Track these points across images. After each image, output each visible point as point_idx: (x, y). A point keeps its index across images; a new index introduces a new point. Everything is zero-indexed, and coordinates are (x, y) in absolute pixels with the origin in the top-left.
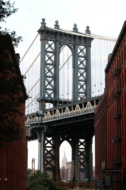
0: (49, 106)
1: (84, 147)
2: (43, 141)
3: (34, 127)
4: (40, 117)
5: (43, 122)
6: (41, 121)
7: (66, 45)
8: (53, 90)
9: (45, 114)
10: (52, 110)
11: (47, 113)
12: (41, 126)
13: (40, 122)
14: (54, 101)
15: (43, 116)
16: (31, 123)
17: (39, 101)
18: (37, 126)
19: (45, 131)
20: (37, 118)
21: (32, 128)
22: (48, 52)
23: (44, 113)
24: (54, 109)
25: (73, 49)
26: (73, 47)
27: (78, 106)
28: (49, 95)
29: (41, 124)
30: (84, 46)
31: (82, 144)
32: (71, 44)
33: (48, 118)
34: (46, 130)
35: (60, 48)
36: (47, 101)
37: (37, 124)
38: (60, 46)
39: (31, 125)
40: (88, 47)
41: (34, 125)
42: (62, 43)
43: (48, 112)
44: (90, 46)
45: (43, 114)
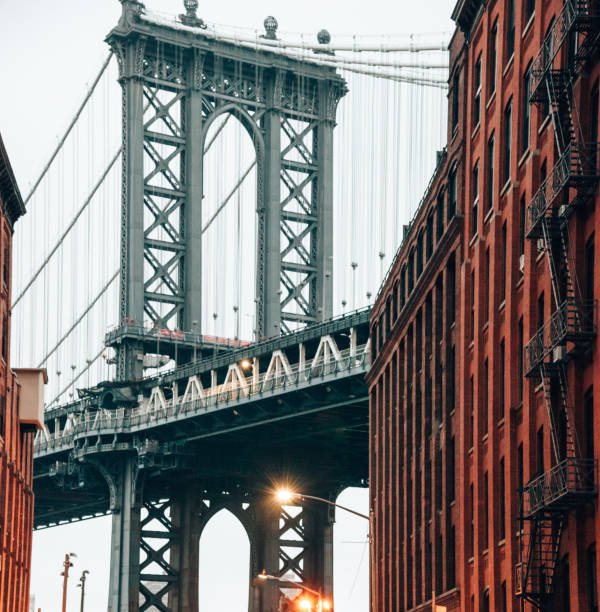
1: (300, 539)
2: (132, 509)
3: (92, 450)
4: (120, 410)
5: (134, 429)
6: (124, 427)
7: (232, 111)
8: (178, 300)
9: (141, 398)
10: (169, 380)
11: (147, 393)
12: (125, 446)
13: (120, 431)
14: (179, 345)
15: (136, 405)
16: (81, 435)
17: (115, 345)
18: (107, 448)
19: (141, 466)
20: (108, 414)
21: (85, 456)
22: (156, 140)
23: (135, 394)
24: (182, 375)
25: (259, 134)
26: (258, 123)
27: (282, 358)
28: (161, 323)
29: (123, 438)
30: (307, 120)
31: (291, 523)
32: (251, 108)
33: (153, 411)
34: (146, 461)
35: (204, 122)
36: (149, 346)
37: (107, 439)
38: (203, 114)
39: (82, 441)
40: (322, 126)
41: (92, 440)
42: (213, 104)
43: (156, 391)
44: (333, 124)
45: (133, 398)
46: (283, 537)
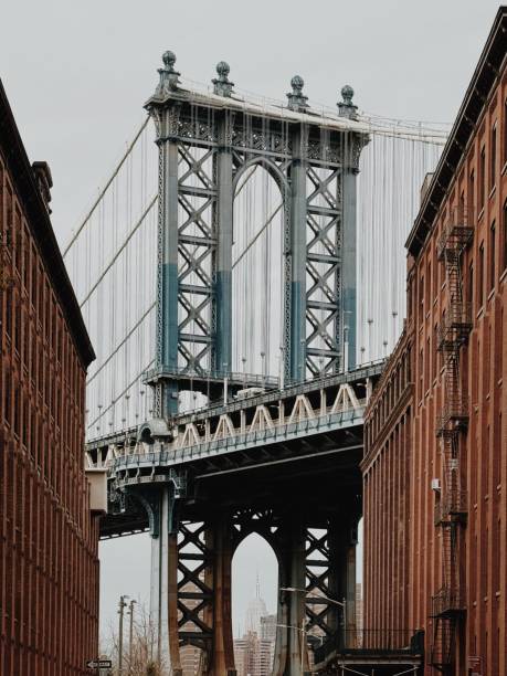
0: (192, 402)
1: (324, 559)
2: (170, 535)
3: (133, 481)
4: (157, 443)
5: (170, 463)
6: (161, 460)
7: (260, 163)
8: (209, 340)
9: (175, 433)
10: (202, 417)
11: (182, 428)
12: (162, 478)
13: (157, 464)
14: (211, 383)
15: (169, 439)
16: (123, 467)
17: (152, 384)
18: (146, 480)
19: (177, 496)
20: (146, 446)
21: (126, 487)
22: (189, 193)
23: (171, 428)
24: (213, 413)
25: (285, 181)
26: (285, 172)
28: (193, 363)
29: (161, 470)
30: (331, 168)
31: (317, 545)
32: (278, 159)
33: (188, 447)
34: (181, 492)
35: (234, 175)
36: (184, 384)
37: (145, 471)
38: (234, 167)
39: (123, 472)
40: (347, 171)
41: (132, 472)
42: (243, 157)
43: (190, 426)
44: (355, 171)
45: (168, 433)
46: (309, 558)
